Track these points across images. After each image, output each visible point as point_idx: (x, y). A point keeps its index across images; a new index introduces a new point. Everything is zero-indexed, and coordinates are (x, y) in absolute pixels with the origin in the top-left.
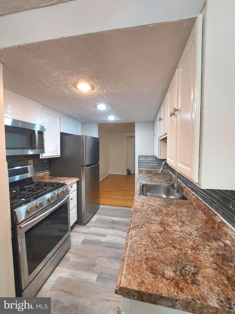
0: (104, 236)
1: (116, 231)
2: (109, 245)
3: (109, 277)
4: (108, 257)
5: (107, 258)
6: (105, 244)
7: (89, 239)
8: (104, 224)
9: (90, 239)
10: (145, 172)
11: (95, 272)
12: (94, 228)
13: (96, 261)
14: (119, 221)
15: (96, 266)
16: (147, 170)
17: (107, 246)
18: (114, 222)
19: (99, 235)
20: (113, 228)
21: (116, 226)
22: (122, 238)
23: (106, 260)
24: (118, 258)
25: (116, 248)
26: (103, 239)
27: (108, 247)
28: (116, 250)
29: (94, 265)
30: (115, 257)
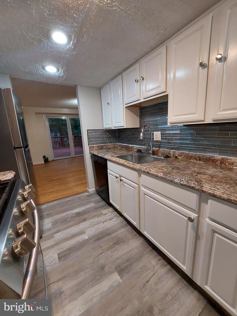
0: (82, 233)
1: (91, 221)
2: (98, 238)
3: (128, 263)
4: (107, 248)
5: (108, 250)
6: (93, 240)
7: (65, 249)
8: (68, 222)
9: (67, 248)
10: (97, 148)
11: (111, 273)
12: (59, 234)
13: (101, 262)
14: (84, 210)
15: (106, 266)
16: (98, 146)
17: (96, 240)
18: (78, 214)
19: (73, 236)
20: (85, 220)
21: (85, 216)
22: (103, 223)
23: (109, 252)
24: (118, 242)
25: (107, 235)
26: (85, 237)
27: (98, 239)
28: (109, 237)
29: (103, 268)
30: (115, 243)
